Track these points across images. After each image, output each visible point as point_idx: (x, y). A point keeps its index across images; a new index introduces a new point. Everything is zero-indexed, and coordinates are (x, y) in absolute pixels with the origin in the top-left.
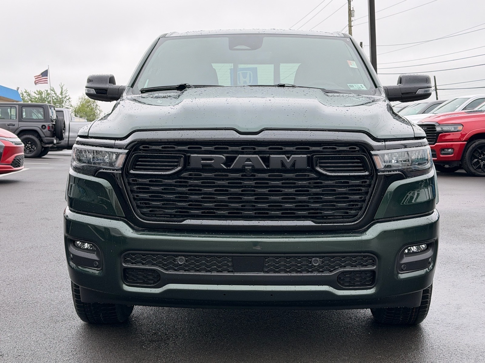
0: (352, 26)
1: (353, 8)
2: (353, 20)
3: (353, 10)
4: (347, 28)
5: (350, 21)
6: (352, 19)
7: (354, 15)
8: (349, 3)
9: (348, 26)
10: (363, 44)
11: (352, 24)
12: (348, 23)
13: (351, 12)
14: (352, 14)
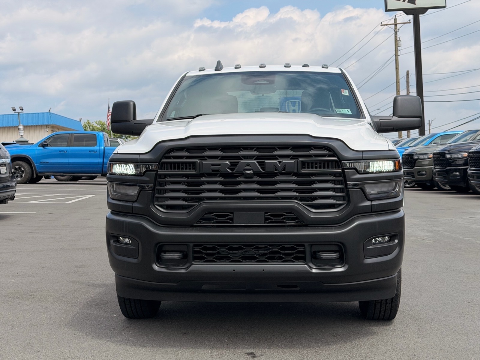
0: (399, 56)
1: (399, 38)
2: (400, 49)
3: (399, 40)
4: (394, 57)
5: (396, 50)
6: (398, 49)
7: (400, 45)
8: (395, 34)
9: (395, 55)
10: (410, 73)
11: (399, 53)
12: (394, 53)
13: (398, 42)
14: (399, 44)
